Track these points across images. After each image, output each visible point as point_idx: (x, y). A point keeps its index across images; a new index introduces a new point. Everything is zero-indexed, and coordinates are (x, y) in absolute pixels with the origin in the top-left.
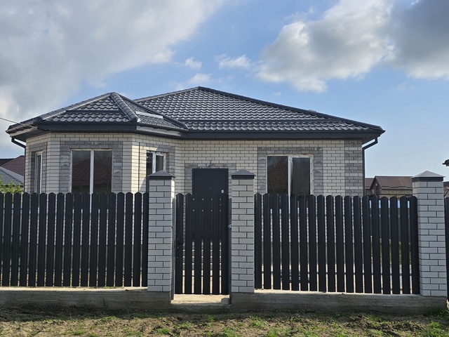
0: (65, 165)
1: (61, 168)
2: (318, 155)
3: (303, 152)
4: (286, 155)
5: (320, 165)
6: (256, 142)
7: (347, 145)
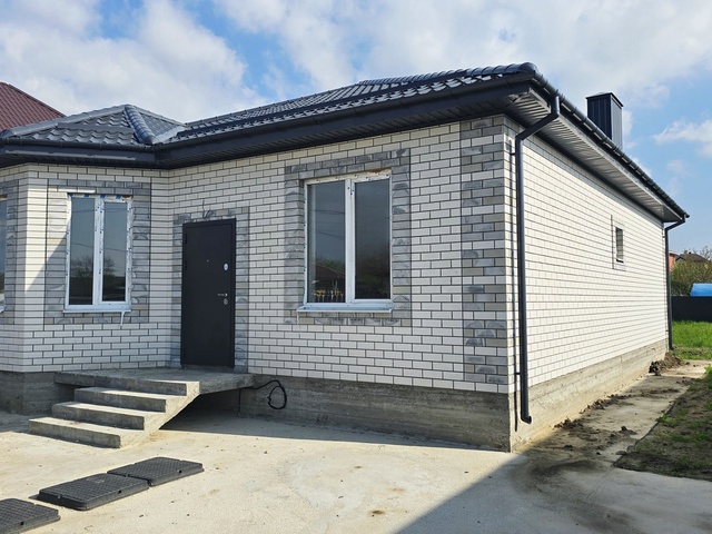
2: (400, 169)
4: (342, 178)
5: (402, 193)
6: (283, 156)
7: (467, 134)
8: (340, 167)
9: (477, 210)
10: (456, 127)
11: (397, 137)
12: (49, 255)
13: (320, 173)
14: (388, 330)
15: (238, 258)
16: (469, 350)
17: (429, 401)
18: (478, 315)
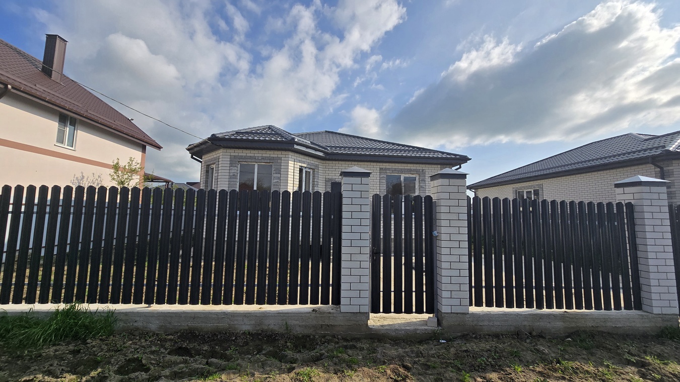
0: (234, 175)
1: (230, 177)
2: (423, 175)
3: (412, 172)
4: (399, 174)
6: (378, 164)
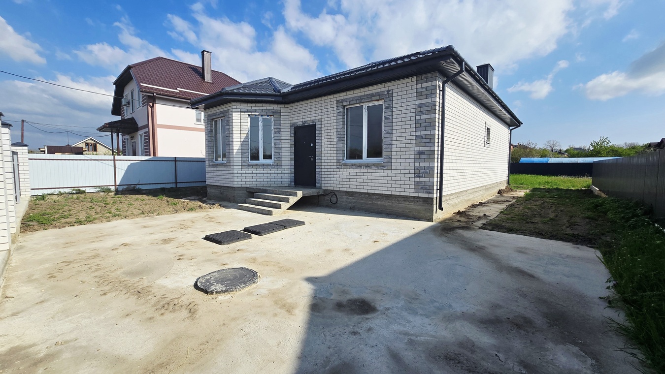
2: (389, 99)
3: (374, 98)
4: (362, 104)
5: (389, 110)
6: (336, 96)
7: (420, 82)
8: (361, 100)
9: (423, 117)
10: (414, 79)
11: (387, 84)
12: (242, 140)
13: (352, 102)
14: (381, 171)
15: (317, 141)
16: (417, 179)
17: (398, 201)
18: (422, 164)
